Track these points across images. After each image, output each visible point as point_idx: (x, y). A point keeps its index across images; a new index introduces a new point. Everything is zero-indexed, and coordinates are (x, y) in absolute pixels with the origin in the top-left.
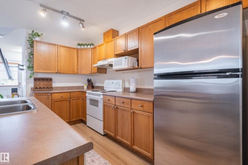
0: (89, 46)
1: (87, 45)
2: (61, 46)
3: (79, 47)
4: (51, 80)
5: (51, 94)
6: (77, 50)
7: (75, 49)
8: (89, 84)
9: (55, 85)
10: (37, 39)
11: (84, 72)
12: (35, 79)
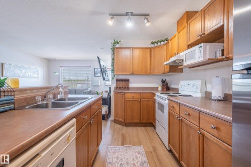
0: (162, 43)
1: (160, 42)
2: (135, 48)
3: (153, 46)
4: (128, 80)
5: (125, 93)
6: (150, 49)
7: (147, 48)
8: (163, 85)
9: (131, 85)
10: (117, 46)
11: (156, 72)
12: (117, 80)
